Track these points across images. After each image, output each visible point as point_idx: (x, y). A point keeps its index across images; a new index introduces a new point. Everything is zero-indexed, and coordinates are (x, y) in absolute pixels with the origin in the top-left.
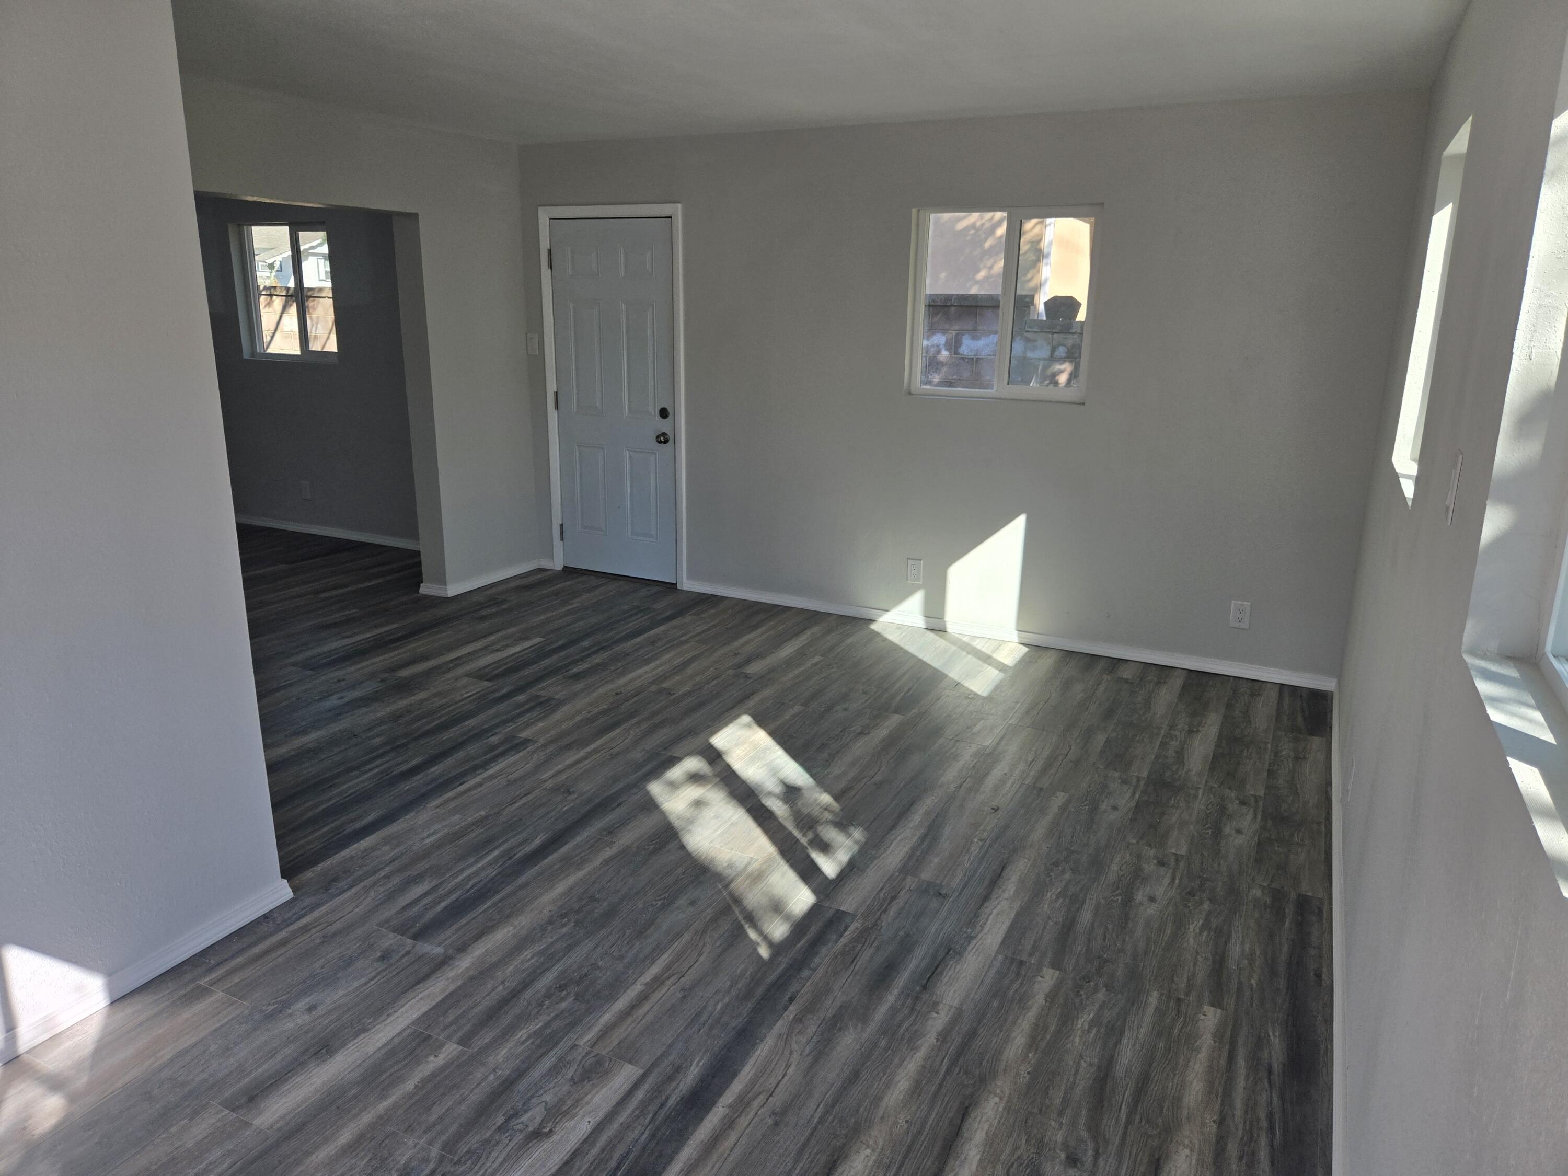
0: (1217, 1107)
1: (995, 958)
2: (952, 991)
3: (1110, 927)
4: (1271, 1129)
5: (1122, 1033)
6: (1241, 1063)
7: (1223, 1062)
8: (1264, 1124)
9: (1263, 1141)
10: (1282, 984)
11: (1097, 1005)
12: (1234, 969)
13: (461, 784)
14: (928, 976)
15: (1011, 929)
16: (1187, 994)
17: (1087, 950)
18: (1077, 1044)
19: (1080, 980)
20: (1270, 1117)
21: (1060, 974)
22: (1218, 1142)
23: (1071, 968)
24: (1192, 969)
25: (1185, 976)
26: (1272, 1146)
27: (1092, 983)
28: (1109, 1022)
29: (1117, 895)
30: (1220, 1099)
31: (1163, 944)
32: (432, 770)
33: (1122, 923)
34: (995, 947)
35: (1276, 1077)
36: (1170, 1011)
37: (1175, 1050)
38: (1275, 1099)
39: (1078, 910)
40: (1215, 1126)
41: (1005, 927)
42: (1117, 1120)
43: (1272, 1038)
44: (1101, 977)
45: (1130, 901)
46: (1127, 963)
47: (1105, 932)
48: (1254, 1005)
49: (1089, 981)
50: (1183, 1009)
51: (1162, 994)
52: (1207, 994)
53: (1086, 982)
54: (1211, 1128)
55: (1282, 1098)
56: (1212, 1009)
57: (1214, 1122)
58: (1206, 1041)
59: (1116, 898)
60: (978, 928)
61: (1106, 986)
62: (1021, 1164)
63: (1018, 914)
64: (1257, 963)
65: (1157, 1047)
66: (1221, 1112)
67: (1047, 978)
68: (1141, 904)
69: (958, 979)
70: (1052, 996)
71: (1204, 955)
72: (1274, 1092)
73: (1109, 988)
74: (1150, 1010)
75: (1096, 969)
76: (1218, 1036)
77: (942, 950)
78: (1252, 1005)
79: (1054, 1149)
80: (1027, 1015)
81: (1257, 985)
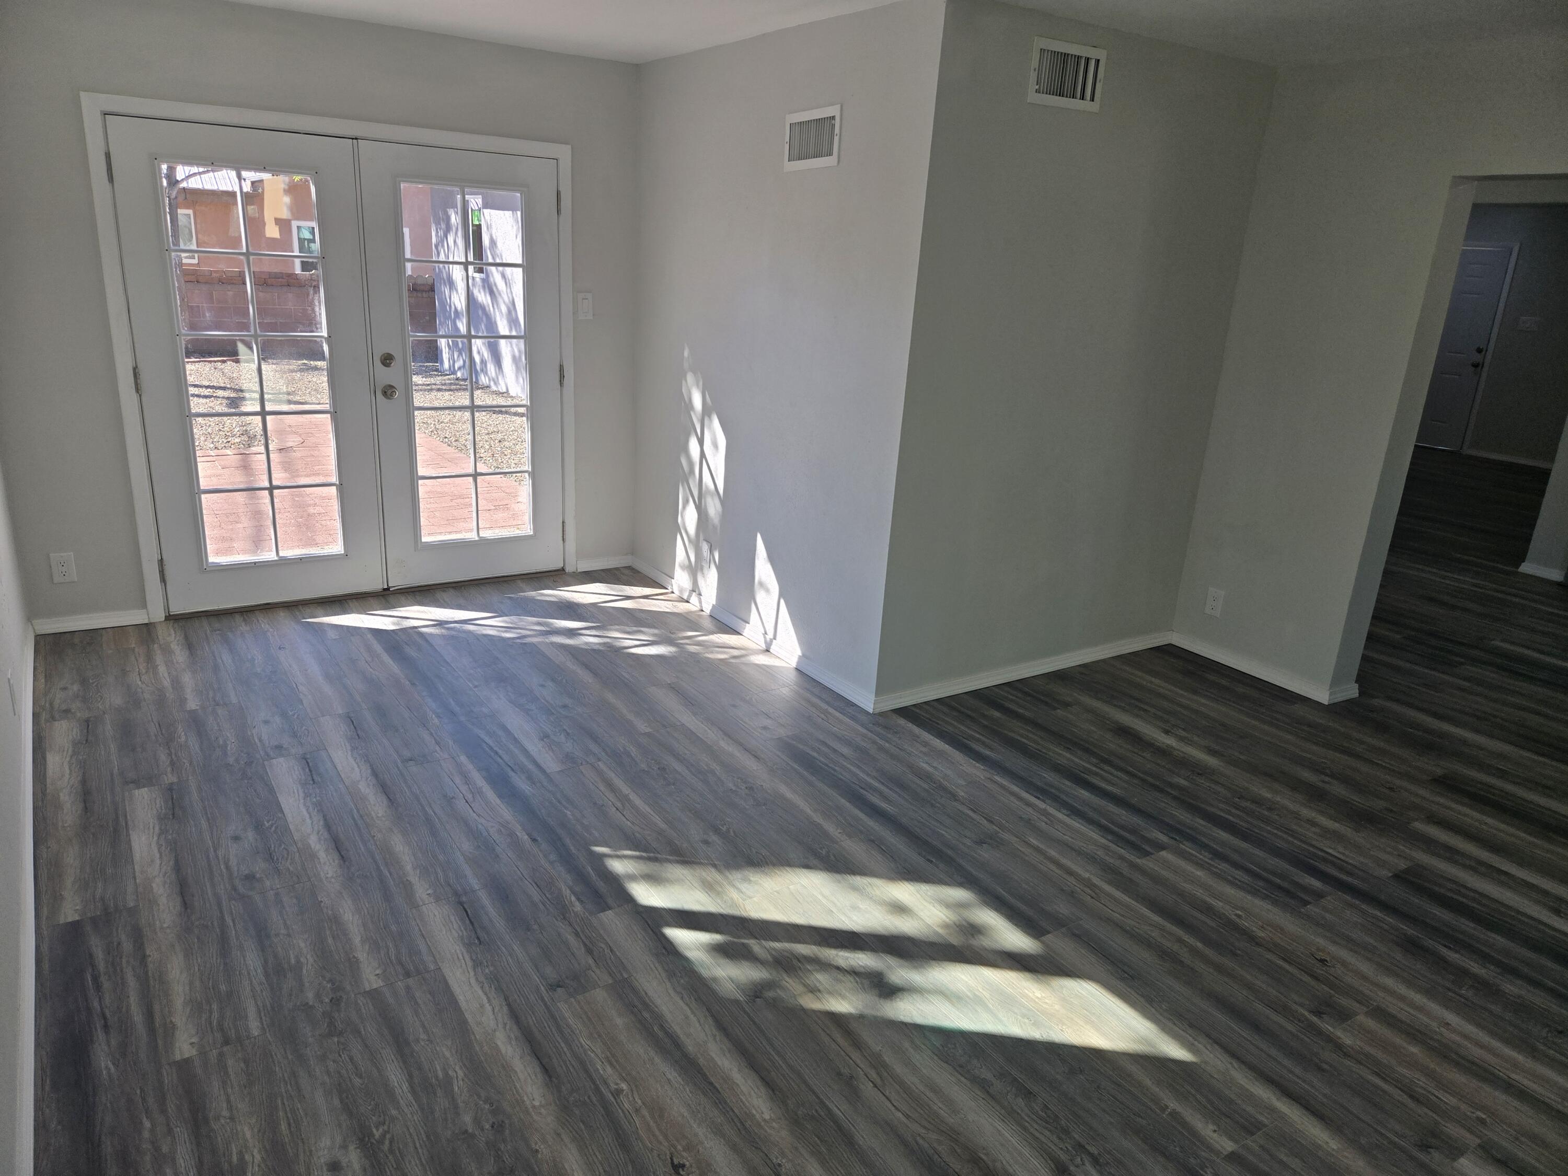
0: (151, 966)
1: (436, 962)
2: (436, 913)
3: (357, 1081)
4: (96, 979)
5: (267, 975)
6: (138, 1017)
7: (157, 1007)
8: (103, 979)
9: (101, 966)
10: (108, 1147)
11: (307, 985)
12: (177, 1127)
13: (1036, 797)
14: (469, 912)
15: (453, 1001)
16: (221, 1055)
17: (360, 1033)
18: (300, 941)
19: (341, 997)
20: (98, 987)
21: (365, 989)
22: (142, 944)
23: (359, 1002)
24: (230, 1090)
25: (232, 1077)
26: (93, 966)
27: (327, 1000)
28: (285, 977)
29: (383, 1136)
30: (150, 974)
31: (279, 1102)
32: (1083, 792)
33: (347, 1097)
34: (447, 972)
35: (99, 1024)
36: (230, 1024)
37: (208, 991)
38: (96, 1004)
39: (411, 1076)
40: (148, 953)
41: (461, 999)
42: (232, 914)
43: (111, 1066)
44: (324, 1013)
45: (361, 1140)
46: (306, 1047)
47: (356, 1068)
48: (138, 1092)
49: (331, 1001)
50: (218, 1035)
51: (248, 1038)
52: (199, 1071)
53: (333, 998)
54: (151, 951)
55: (89, 1009)
56: (186, 1056)
57: (150, 956)
58: (180, 1017)
59: (381, 1130)
60: (482, 979)
61: (312, 1007)
62: (283, 858)
63: (465, 1022)
64: (148, 1158)
65: (226, 983)
66: (146, 966)
67: (372, 978)
68: (344, 1147)
69: (444, 925)
70: (354, 964)
71: (223, 1121)
72: (99, 1009)
73: (307, 1008)
74: (252, 1012)
75: (334, 1018)
76: (170, 1030)
77: (486, 938)
78: (142, 1090)
79: (266, 876)
80: (360, 937)
81: (141, 1123)
